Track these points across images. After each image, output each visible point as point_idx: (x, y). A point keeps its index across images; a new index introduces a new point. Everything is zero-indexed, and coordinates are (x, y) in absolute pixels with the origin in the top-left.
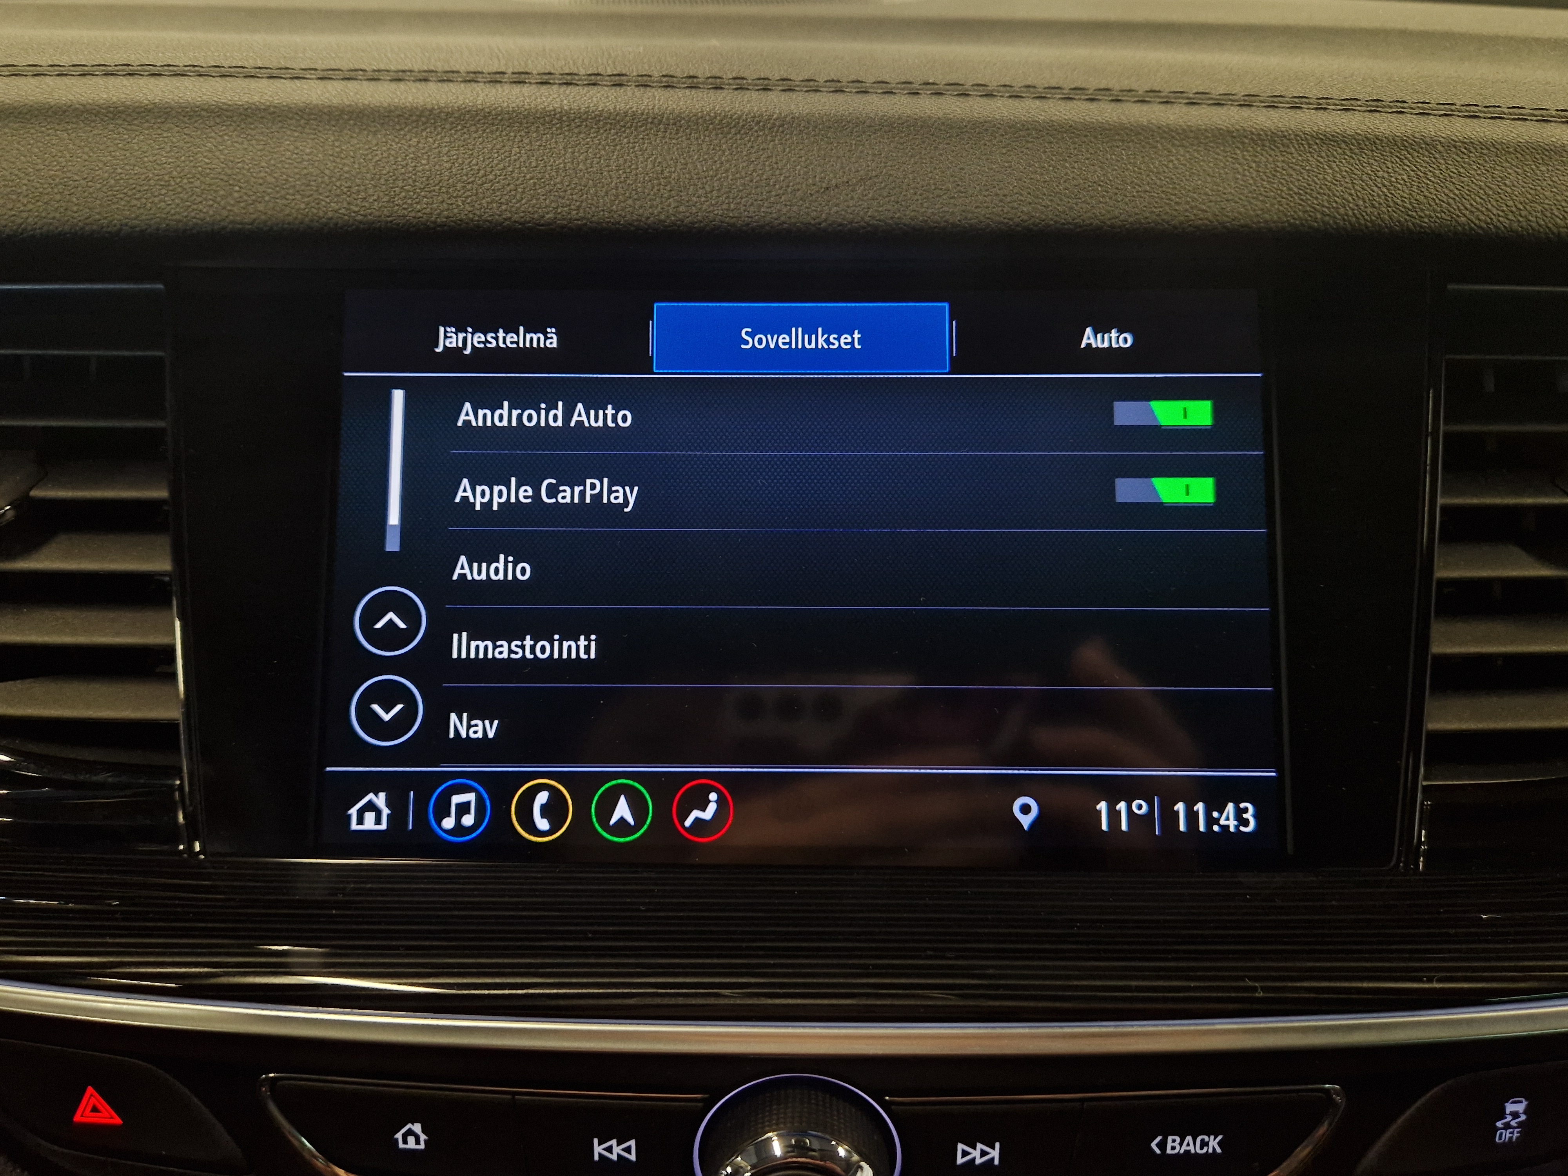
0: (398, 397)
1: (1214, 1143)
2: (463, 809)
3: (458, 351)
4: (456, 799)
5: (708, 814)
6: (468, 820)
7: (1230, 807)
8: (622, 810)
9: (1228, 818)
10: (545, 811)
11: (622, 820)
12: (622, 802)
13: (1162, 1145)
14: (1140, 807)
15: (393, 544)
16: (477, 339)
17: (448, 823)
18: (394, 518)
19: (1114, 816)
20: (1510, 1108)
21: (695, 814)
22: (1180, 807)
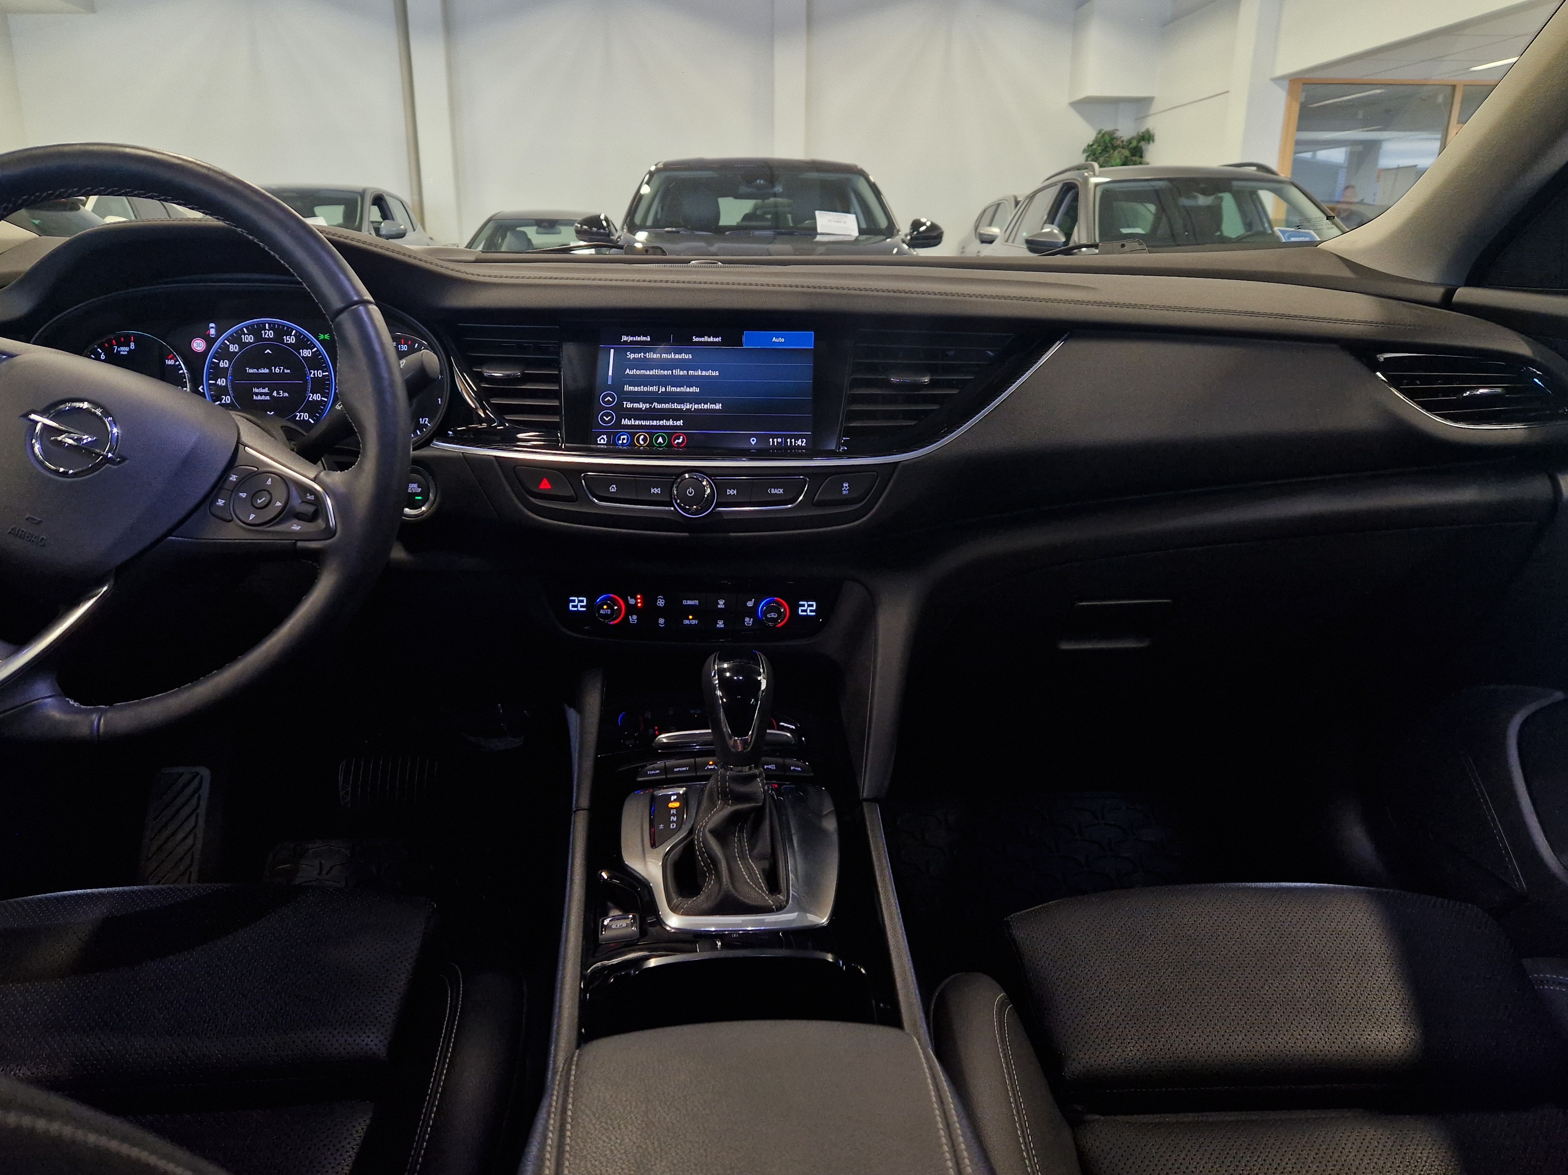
0: (612, 351)
1: (781, 491)
2: (624, 439)
3: (626, 341)
4: (622, 437)
5: (680, 441)
6: (625, 441)
7: (800, 440)
8: (660, 440)
9: (799, 443)
10: (642, 440)
11: (660, 442)
12: (660, 438)
13: (770, 491)
14: (780, 440)
15: (610, 382)
16: (631, 339)
17: (620, 442)
18: (610, 373)
19: (773, 442)
20: (845, 485)
21: (677, 441)
22: (789, 440)
